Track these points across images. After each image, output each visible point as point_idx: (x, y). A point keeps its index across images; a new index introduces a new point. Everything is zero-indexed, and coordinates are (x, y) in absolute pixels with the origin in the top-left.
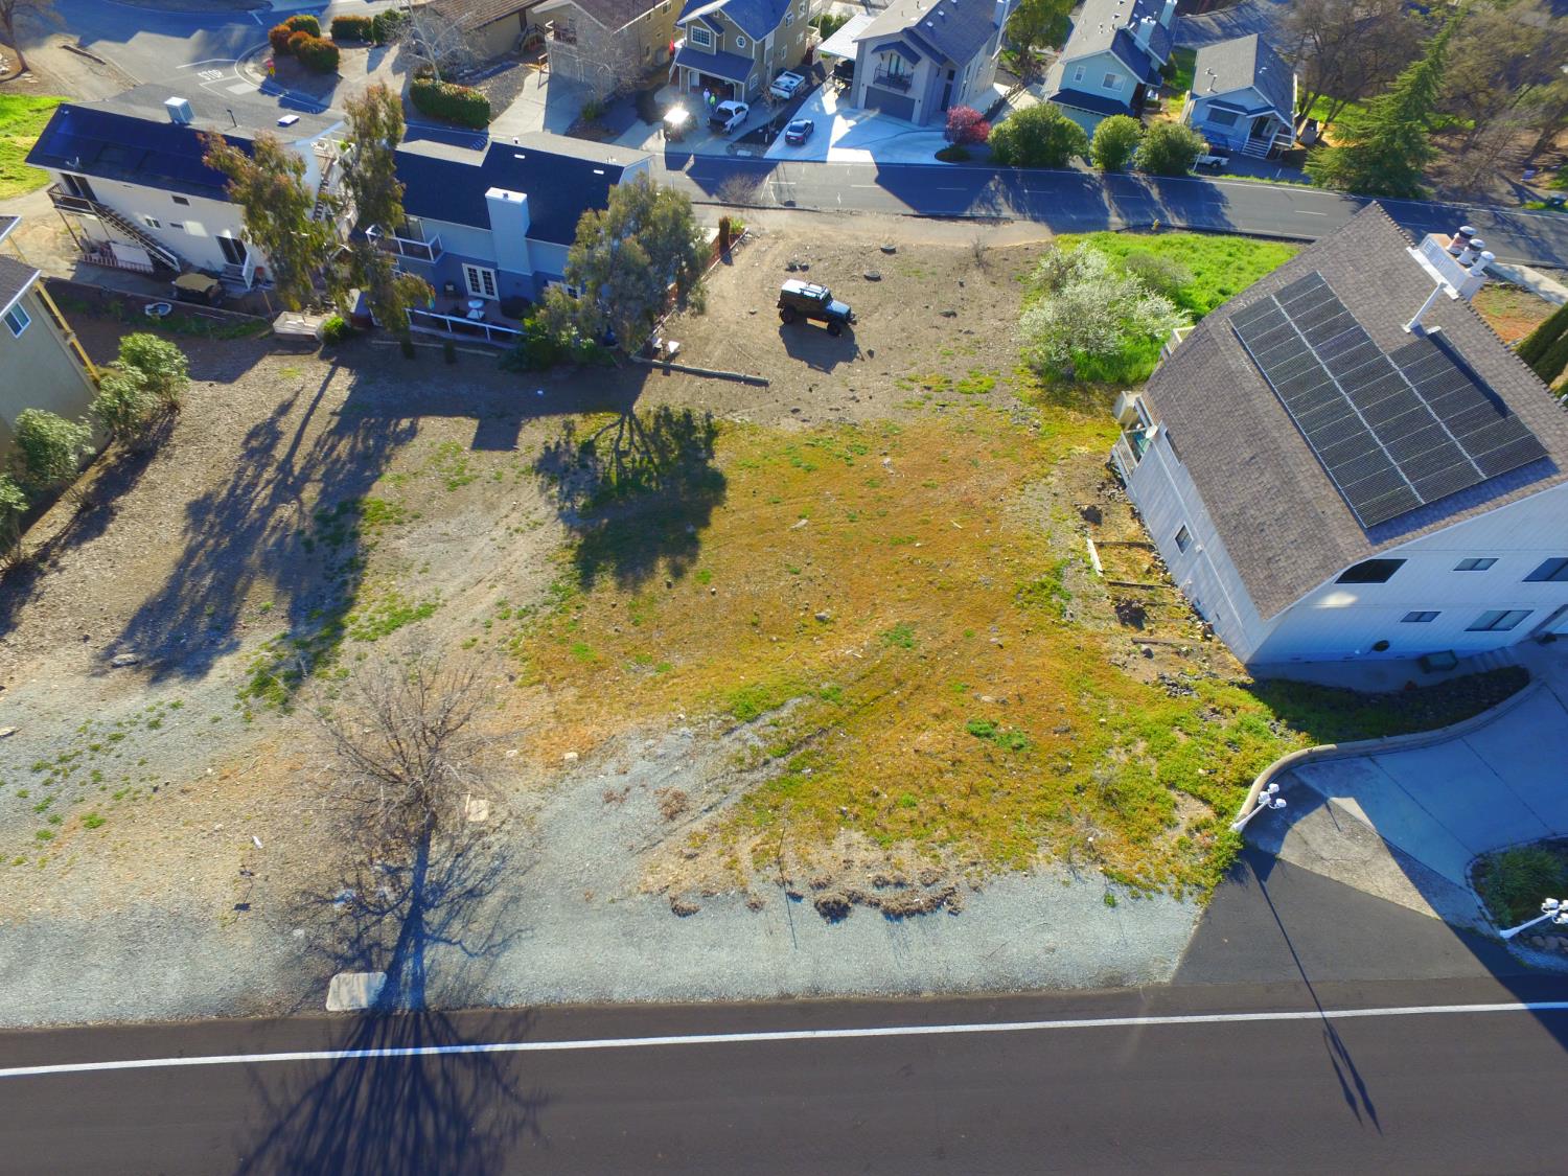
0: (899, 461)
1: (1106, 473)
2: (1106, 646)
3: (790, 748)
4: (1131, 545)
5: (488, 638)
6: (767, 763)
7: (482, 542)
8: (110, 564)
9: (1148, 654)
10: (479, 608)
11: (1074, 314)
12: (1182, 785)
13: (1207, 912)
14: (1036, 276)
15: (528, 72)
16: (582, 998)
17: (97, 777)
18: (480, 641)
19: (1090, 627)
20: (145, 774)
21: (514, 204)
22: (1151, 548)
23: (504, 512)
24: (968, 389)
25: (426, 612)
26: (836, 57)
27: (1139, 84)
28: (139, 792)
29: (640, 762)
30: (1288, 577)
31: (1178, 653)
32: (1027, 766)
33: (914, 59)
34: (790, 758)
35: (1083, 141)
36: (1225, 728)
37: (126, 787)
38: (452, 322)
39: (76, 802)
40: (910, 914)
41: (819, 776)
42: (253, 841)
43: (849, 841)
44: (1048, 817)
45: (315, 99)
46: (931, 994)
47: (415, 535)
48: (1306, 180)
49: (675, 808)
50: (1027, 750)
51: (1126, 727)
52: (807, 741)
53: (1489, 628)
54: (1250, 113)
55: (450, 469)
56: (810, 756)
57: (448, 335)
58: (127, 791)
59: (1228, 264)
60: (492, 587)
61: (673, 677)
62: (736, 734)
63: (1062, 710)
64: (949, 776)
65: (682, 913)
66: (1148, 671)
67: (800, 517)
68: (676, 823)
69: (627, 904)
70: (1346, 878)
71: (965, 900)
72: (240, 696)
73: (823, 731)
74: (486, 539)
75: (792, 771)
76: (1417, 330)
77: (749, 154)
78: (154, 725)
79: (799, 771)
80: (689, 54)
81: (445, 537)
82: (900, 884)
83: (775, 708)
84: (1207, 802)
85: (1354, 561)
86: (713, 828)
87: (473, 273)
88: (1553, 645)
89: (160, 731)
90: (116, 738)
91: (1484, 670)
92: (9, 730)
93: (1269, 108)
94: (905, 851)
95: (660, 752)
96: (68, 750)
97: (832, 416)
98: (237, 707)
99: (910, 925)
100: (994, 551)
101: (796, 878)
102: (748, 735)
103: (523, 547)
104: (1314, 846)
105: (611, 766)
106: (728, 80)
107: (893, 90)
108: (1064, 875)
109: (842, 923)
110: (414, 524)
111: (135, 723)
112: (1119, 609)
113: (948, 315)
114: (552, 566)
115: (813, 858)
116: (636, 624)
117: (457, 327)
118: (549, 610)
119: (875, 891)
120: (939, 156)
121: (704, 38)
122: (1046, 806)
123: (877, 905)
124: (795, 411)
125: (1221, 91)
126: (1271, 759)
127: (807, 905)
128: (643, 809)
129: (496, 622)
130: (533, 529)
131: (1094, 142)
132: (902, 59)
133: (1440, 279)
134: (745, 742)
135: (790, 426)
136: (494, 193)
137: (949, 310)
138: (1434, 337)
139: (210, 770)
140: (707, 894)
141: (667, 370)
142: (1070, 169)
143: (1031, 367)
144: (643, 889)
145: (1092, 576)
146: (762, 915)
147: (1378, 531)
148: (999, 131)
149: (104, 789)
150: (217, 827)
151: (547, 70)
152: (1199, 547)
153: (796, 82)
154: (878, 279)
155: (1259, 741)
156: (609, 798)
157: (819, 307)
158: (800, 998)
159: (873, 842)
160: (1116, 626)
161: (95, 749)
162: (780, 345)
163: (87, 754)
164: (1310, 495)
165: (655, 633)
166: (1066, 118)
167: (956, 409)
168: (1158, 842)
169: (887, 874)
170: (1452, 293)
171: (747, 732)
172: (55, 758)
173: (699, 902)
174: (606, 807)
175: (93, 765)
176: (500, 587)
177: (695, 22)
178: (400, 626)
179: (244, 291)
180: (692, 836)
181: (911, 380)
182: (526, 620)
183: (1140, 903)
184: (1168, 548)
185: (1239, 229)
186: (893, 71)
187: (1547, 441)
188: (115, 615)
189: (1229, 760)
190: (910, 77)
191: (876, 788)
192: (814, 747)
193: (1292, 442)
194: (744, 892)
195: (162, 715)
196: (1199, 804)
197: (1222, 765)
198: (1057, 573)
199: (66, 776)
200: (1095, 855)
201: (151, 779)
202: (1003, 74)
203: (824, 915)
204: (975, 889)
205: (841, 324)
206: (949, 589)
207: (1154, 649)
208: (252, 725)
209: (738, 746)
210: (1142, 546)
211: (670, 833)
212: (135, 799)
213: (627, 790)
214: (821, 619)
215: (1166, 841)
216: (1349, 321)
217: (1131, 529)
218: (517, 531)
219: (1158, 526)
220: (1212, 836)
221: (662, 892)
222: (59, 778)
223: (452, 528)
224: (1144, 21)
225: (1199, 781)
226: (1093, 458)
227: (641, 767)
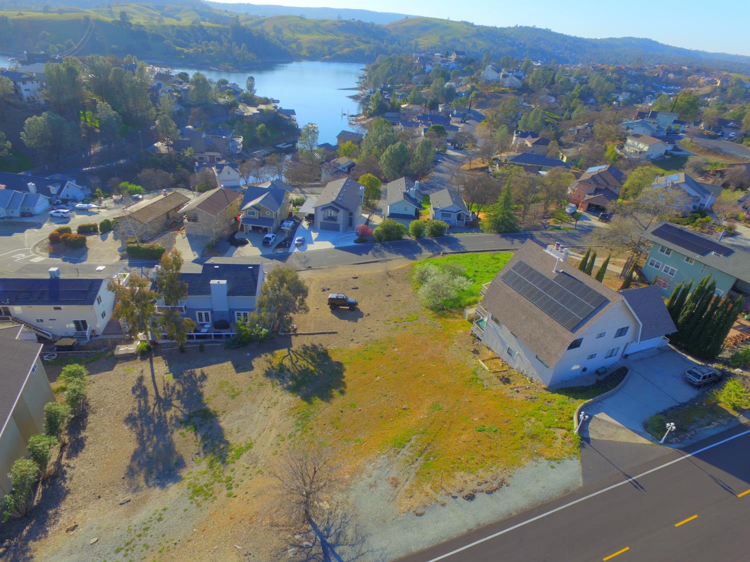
0: (401, 349)
1: (472, 337)
2: (503, 393)
3: (422, 452)
4: (493, 359)
5: (281, 449)
6: (417, 460)
7: (257, 415)
8: (92, 465)
9: (518, 391)
10: (271, 440)
11: (437, 287)
12: (552, 426)
13: (581, 461)
14: (414, 277)
15: (176, 235)
16: (402, 555)
17: (147, 546)
18: (279, 451)
19: (494, 388)
20: (167, 539)
21: (223, 285)
22: (499, 358)
23: (260, 402)
24: (409, 320)
25: (249, 447)
26: (305, 213)
27: (416, 209)
28: (169, 547)
29: (374, 472)
30: (553, 352)
31: (526, 389)
32: (502, 436)
33: (338, 211)
34: (423, 456)
35: (407, 230)
36: (555, 406)
37: (162, 547)
38: (196, 335)
39: (142, 559)
40: (495, 490)
41: (436, 459)
42: (235, 547)
43: (460, 476)
44: (518, 449)
45: (77, 258)
46: (515, 513)
47: (227, 419)
48: (483, 232)
49: (395, 483)
50: (499, 430)
51: (525, 415)
52: (426, 449)
53: (610, 356)
54: (455, 213)
55: (228, 391)
56: (430, 453)
57: (195, 340)
58: (163, 548)
59: (472, 262)
60: (270, 431)
61: (364, 442)
62: (401, 453)
63: (502, 416)
64: (479, 446)
65: (421, 515)
66: (521, 397)
67: (377, 376)
68: (399, 488)
69: (399, 519)
70: (613, 439)
71: (509, 481)
72: (190, 498)
73: (429, 444)
74: (258, 414)
75: (427, 460)
76: (557, 271)
77: (282, 252)
78: (160, 520)
79: (429, 460)
80: (245, 220)
81: (240, 417)
82: (486, 482)
83: (409, 441)
84: (563, 428)
85: (571, 341)
86: (412, 486)
87: (200, 315)
88: (628, 358)
89: (164, 521)
90: (146, 529)
91: (614, 371)
92: (96, 539)
93: (460, 211)
94: (481, 472)
95: (379, 466)
96: (127, 540)
97: (367, 339)
98: (192, 503)
99: (497, 494)
100: (450, 371)
101: (452, 491)
102: (405, 452)
103: (274, 413)
104: (599, 432)
105: (364, 476)
106: (264, 227)
107: (331, 222)
108: (534, 464)
109: (475, 501)
110: (224, 415)
111: (151, 521)
112: (501, 380)
113: (388, 296)
114: (291, 417)
115: (453, 484)
116: (337, 428)
117: (198, 337)
118: (299, 433)
119: (479, 487)
120: (355, 242)
121: (253, 213)
122: (516, 446)
123: (483, 491)
124: (352, 340)
125: (444, 207)
126: (575, 409)
127: (460, 499)
128: (384, 487)
129: (281, 443)
130: (275, 405)
131: (410, 229)
132: (332, 211)
133: (557, 258)
134: (406, 455)
135: (353, 346)
136: (213, 282)
137: (388, 294)
138: (562, 272)
139: (195, 530)
140: (425, 506)
141: (297, 335)
142: (404, 239)
143: (427, 308)
144: (401, 512)
145: (486, 372)
146: (447, 507)
147: (573, 330)
148: (376, 231)
149: (152, 551)
150: (215, 548)
151: (184, 233)
152: (517, 353)
153: (291, 224)
154: (357, 288)
155: (568, 406)
156: (371, 486)
157: (344, 302)
158: (475, 529)
159: (469, 473)
160: (502, 385)
161: (140, 536)
162: (335, 318)
163: (137, 539)
164: (549, 325)
165: (347, 430)
166: (399, 223)
167: (410, 328)
168: (555, 445)
169: (480, 480)
170: (561, 260)
171: (404, 451)
172: (123, 544)
173: (424, 510)
174: (372, 490)
175: (142, 542)
176: (274, 430)
177: (249, 209)
178: (242, 454)
179: (86, 342)
180: (406, 491)
181: (388, 321)
182: (293, 439)
183: (562, 464)
184: (505, 356)
185: (469, 250)
186: (329, 215)
187: (605, 295)
188: (108, 485)
189: (563, 414)
190: (337, 217)
191: (459, 457)
192: (429, 450)
193: (537, 311)
194: (437, 501)
195: (161, 515)
196: (561, 430)
197: (561, 416)
198: (475, 373)
199: (132, 550)
200: (539, 455)
201: (171, 541)
202: (365, 211)
203: (468, 500)
204: (510, 476)
205: (353, 306)
206: (443, 388)
207: (519, 389)
208: (202, 508)
209: (404, 457)
210: (496, 358)
211: (398, 492)
212: (169, 550)
213: (375, 482)
214: (404, 409)
215: (558, 444)
216: (538, 273)
217: (490, 353)
218: (269, 407)
219: (498, 349)
220: (570, 437)
221: (409, 510)
222: (130, 552)
223: (241, 412)
224: (411, 189)
225: (557, 423)
226: (465, 333)
227: (375, 473)
